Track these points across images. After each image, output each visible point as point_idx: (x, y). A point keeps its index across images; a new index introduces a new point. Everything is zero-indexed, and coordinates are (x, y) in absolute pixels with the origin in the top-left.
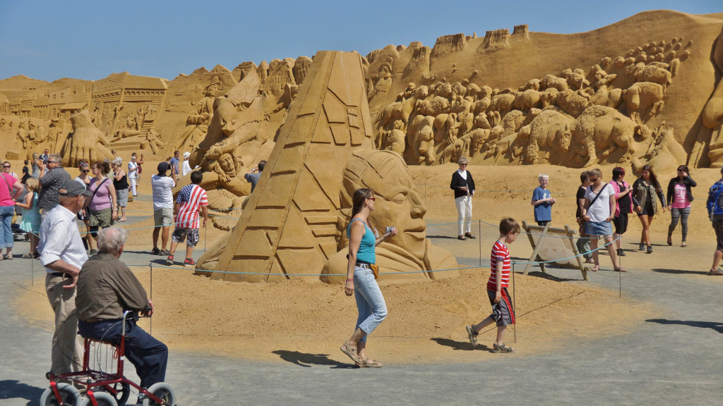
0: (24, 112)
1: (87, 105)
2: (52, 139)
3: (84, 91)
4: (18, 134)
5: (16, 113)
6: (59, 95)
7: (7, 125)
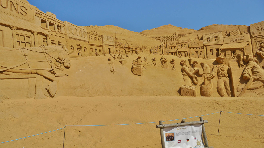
0: (180, 52)
1: (248, 45)
2: (224, 76)
3: (239, 34)
4: (183, 70)
5: (172, 53)
6: (212, 37)
7: (168, 63)
